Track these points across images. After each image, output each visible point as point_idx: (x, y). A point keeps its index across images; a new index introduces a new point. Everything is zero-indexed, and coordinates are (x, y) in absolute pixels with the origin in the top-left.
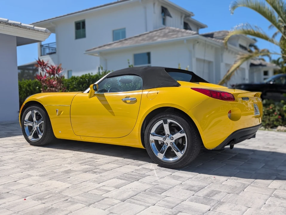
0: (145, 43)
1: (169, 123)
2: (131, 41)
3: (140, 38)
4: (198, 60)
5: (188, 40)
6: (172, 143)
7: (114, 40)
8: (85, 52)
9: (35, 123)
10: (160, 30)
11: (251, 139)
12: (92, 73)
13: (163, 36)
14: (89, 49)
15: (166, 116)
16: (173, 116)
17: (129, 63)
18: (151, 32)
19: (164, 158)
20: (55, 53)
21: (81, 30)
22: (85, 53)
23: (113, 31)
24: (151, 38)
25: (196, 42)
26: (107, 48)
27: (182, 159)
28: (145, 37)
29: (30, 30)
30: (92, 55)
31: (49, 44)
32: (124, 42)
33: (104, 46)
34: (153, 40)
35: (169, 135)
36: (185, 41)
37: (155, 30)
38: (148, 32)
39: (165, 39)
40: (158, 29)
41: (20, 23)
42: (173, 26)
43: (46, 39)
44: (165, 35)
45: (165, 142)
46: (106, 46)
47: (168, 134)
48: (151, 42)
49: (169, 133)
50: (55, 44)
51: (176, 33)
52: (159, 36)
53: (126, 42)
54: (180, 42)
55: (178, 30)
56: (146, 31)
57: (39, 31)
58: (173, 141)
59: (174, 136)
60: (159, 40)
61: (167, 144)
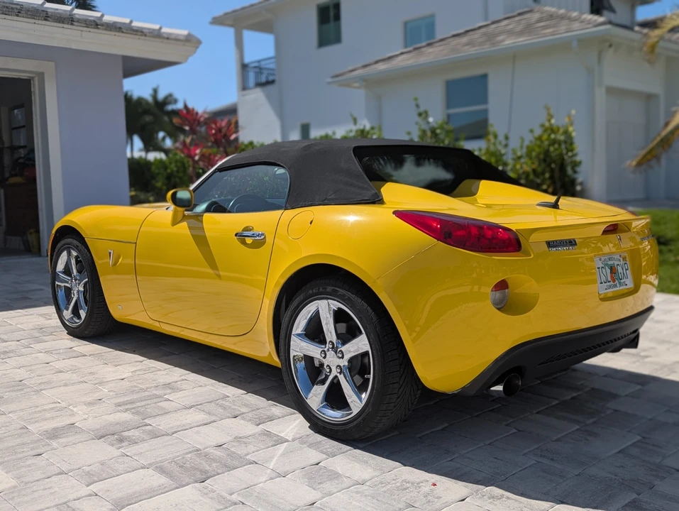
0: (472, 51)
1: (334, 310)
2: (441, 48)
3: (465, 39)
4: (611, 91)
5: (584, 42)
6: (341, 369)
7: (406, 46)
8: (330, 80)
9: (76, 280)
10: (520, 14)
11: (624, 350)
12: (334, 133)
13: (521, 33)
14: (338, 72)
15: (326, 288)
16: (341, 291)
17: (418, 106)
18: (494, 23)
19: (323, 407)
20: (273, 82)
21: (332, 24)
22: (329, 83)
23: (406, 24)
24: (491, 38)
25: (607, 44)
26: (382, 67)
27: (361, 418)
28: (476, 36)
29: (147, 38)
30: (348, 85)
31: (259, 61)
32: (424, 49)
33: (377, 62)
34: (493, 44)
35: (333, 344)
36: (575, 44)
37: (506, 16)
38: (489, 22)
39: (522, 40)
40: (515, 14)
41: (127, 21)
42: (552, 6)
43: (189, 56)
44: (528, 30)
45: (326, 362)
46: (380, 64)
47: (330, 342)
48: (487, 48)
49: (334, 339)
50: (273, 60)
51: (553, 22)
52: (511, 33)
53: (430, 50)
54: (562, 47)
55: (562, 14)
56: (486, 19)
57: (171, 39)
58: (344, 363)
59: (344, 348)
60: (509, 42)
61: (330, 368)
